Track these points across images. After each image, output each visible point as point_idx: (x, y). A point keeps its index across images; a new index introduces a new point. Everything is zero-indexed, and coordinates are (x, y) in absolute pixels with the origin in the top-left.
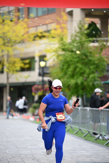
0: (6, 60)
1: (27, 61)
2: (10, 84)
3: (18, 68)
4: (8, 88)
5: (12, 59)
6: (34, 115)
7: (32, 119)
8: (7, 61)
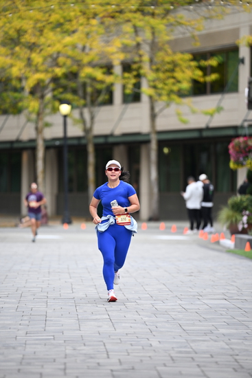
0: (146, 58)
1: (213, 62)
2: (159, 133)
3: (186, 85)
4: (154, 145)
5: (165, 57)
6: (234, 231)
7: (229, 242)
8: (151, 61)
